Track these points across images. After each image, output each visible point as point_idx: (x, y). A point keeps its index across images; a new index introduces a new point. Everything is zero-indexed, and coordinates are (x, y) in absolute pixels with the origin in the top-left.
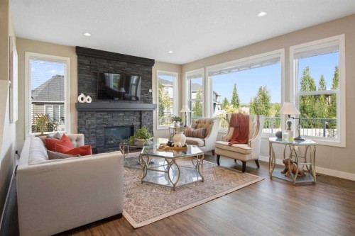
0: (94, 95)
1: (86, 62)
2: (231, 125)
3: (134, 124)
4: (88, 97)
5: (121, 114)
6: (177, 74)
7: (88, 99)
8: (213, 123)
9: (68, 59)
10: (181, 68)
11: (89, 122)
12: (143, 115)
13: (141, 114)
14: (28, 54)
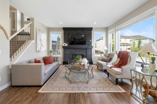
0: (69, 43)
1: (66, 32)
2: (118, 57)
3: (84, 54)
4: (66, 44)
5: (78, 50)
6: (105, 32)
7: (66, 45)
8: (114, 55)
9: (61, 32)
10: (106, 29)
11: (67, 52)
12: (87, 50)
13: (86, 50)
14: (50, 32)
